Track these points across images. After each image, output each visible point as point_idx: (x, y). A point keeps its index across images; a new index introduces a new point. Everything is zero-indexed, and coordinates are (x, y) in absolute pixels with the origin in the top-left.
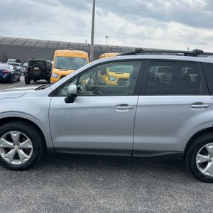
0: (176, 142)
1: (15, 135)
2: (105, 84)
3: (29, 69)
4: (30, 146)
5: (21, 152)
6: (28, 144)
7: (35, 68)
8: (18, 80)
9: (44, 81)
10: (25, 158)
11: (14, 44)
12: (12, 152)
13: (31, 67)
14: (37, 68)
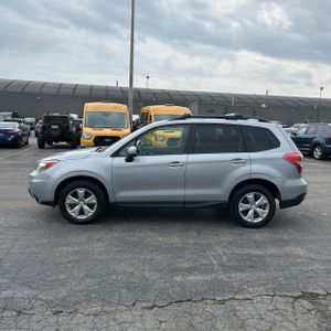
0: (220, 193)
1: (81, 192)
2: (151, 145)
3: (44, 128)
4: (94, 201)
5: (86, 207)
6: (92, 199)
7: (53, 127)
8: (27, 143)
9: (64, 143)
10: (90, 213)
11: (9, 89)
12: (77, 207)
13: (47, 125)
14: (56, 127)
